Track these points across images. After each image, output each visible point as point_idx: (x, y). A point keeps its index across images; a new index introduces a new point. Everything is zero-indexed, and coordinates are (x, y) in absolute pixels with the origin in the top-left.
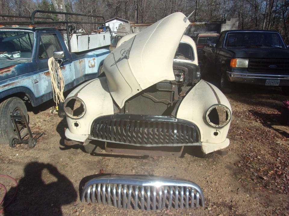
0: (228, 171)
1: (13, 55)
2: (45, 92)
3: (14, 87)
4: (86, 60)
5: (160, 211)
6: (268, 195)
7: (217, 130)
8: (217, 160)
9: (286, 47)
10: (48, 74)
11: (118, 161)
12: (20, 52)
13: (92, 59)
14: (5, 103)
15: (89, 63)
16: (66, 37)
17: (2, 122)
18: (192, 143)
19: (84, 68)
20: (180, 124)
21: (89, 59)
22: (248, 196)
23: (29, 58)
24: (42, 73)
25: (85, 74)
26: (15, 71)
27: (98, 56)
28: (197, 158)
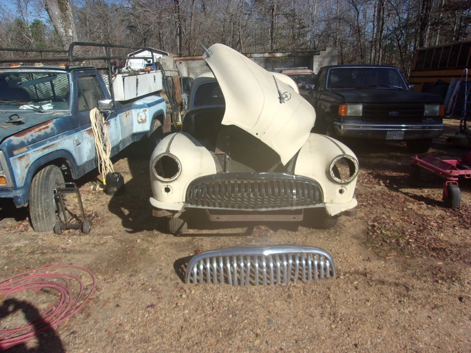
0: (355, 241)
1: (43, 106)
2: (88, 158)
3: (55, 150)
4: (134, 112)
5: (286, 285)
6: (405, 260)
7: (342, 187)
8: (340, 231)
9: (408, 87)
10: (91, 132)
11: (214, 240)
12: (51, 101)
13: (142, 110)
14: (44, 173)
15: (138, 116)
16: (107, 79)
17: (43, 199)
18: (314, 204)
19: (132, 124)
20: (298, 182)
21: (138, 110)
22: (383, 262)
23: (65, 109)
24: (84, 130)
25: (132, 133)
26: (54, 128)
27: (150, 105)
28: (314, 230)
